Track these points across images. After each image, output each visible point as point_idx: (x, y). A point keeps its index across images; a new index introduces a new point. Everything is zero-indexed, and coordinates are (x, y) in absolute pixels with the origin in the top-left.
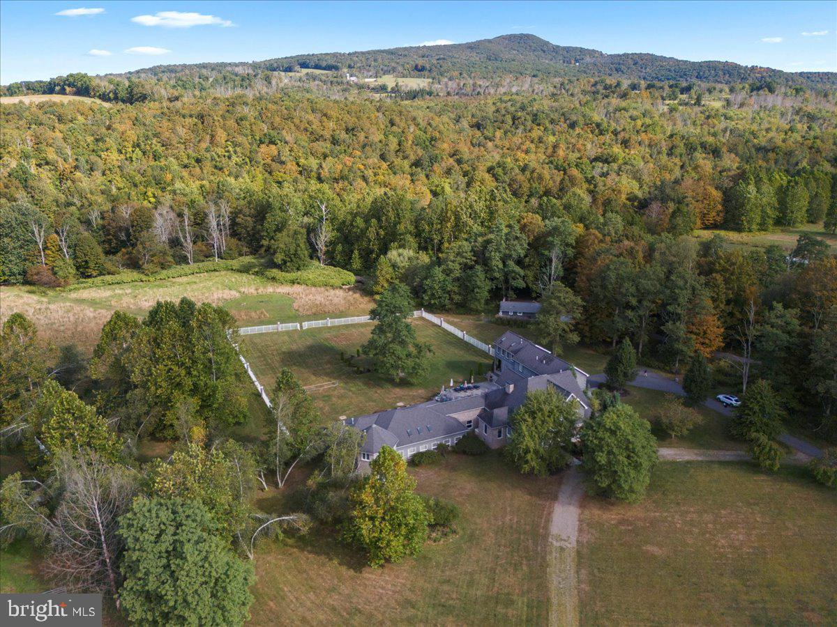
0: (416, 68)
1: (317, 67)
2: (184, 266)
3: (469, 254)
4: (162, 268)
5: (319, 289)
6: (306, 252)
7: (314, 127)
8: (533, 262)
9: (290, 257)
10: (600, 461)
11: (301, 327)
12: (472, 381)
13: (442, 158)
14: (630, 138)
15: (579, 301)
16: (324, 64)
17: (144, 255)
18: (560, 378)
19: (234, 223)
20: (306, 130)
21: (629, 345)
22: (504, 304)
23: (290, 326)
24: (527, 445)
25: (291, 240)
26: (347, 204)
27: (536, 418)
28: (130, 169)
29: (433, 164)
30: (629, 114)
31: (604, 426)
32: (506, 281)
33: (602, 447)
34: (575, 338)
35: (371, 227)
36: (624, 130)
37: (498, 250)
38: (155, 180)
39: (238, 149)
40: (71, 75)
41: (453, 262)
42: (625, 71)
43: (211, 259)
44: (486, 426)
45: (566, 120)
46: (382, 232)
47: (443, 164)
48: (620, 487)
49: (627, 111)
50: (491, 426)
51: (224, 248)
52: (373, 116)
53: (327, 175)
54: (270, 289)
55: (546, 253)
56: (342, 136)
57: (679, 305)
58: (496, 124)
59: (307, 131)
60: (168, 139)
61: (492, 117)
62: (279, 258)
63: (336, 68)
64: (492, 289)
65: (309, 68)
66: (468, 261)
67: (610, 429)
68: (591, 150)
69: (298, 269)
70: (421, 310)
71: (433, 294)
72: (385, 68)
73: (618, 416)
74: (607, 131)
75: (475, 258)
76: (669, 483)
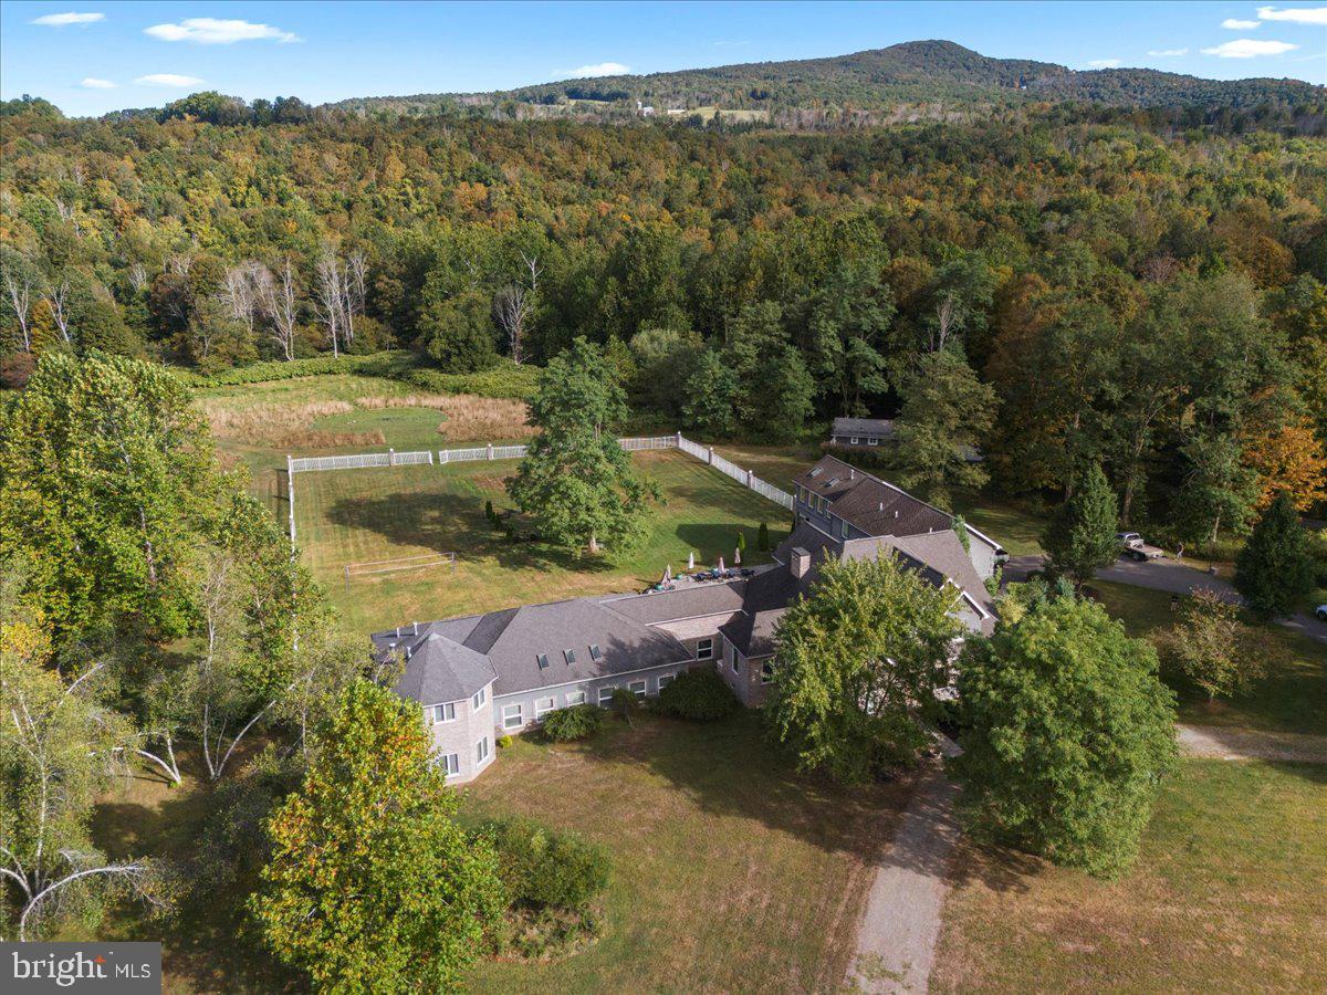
0: (753, 94)
1: (595, 96)
2: (276, 363)
3: (777, 326)
4: (235, 365)
5: (500, 401)
6: (487, 339)
7: (556, 158)
8: (906, 341)
9: (458, 348)
10: (1006, 751)
11: (436, 459)
12: (738, 560)
13: (770, 205)
14: (1112, 178)
15: (989, 393)
16: (606, 91)
17: (202, 339)
18: (924, 546)
19: (373, 293)
20: (542, 164)
21: (1101, 481)
22: (842, 424)
23: (415, 457)
24: (807, 700)
25: (461, 315)
26: (574, 259)
27: (837, 627)
28: (231, 215)
29: (752, 215)
30: (1113, 145)
31: (1022, 652)
32: (850, 378)
33: (1012, 710)
34: (980, 478)
35: (608, 292)
36: (1103, 166)
37: (832, 316)
38: (269, 232)
39: (422, 191)
40: (194, 96)
41: (745, 341)
42: (1106, 97)
43: (328, 354)
44: (736, 653)
45: (997, 155)
46: (626, 301)
47: (772, 215)
48: (1062, 830)
49: (1109, 141)
50: (745, 653)
51: (350, 334)
52: (661, 146)
53: (565, 228)
54: (411, 400)
55: (932, 321)
56: (602, 174)
57: (1225, 395)
58: (874, 164)
59: (544, 165)
60: (307, 172)
61: (867, 152)
62: (437, 348)
63: (625, 96)
64: (821, 395)
65: (582, 98)
66: (775, 340)
67: (1038, 660)
68: (1041, 196)
69: (472, 369)
70: (675, 434)
71: (702, 405)
72: (703, 96)
73: (1062, 628)
74: (1072, 168)
75: (789, 336)
76: (1205, 820)
